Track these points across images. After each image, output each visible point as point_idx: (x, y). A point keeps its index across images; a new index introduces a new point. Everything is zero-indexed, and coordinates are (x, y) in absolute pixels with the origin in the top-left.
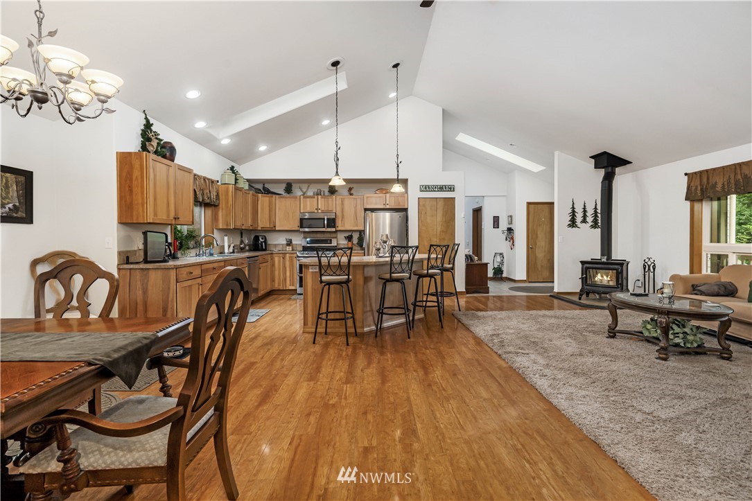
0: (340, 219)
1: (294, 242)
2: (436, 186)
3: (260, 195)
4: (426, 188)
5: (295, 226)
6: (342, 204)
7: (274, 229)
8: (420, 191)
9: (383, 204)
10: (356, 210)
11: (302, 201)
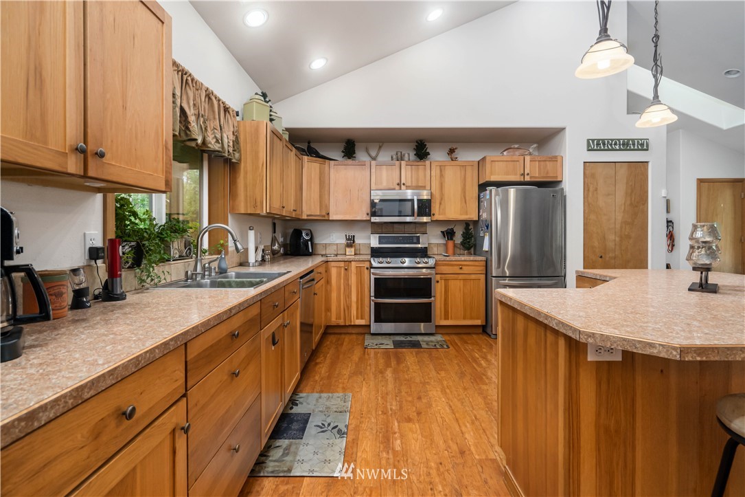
0: (438, 202)
1: (357, 241)
2: (616, 142)
3: (305, 158)
4: (597, 145)
5: (362, 214)
6: (442, 176)
7: (326, 218)
8: (589, 150)
9: (519, 173)
10: (465, 185)
11: (373, 170)
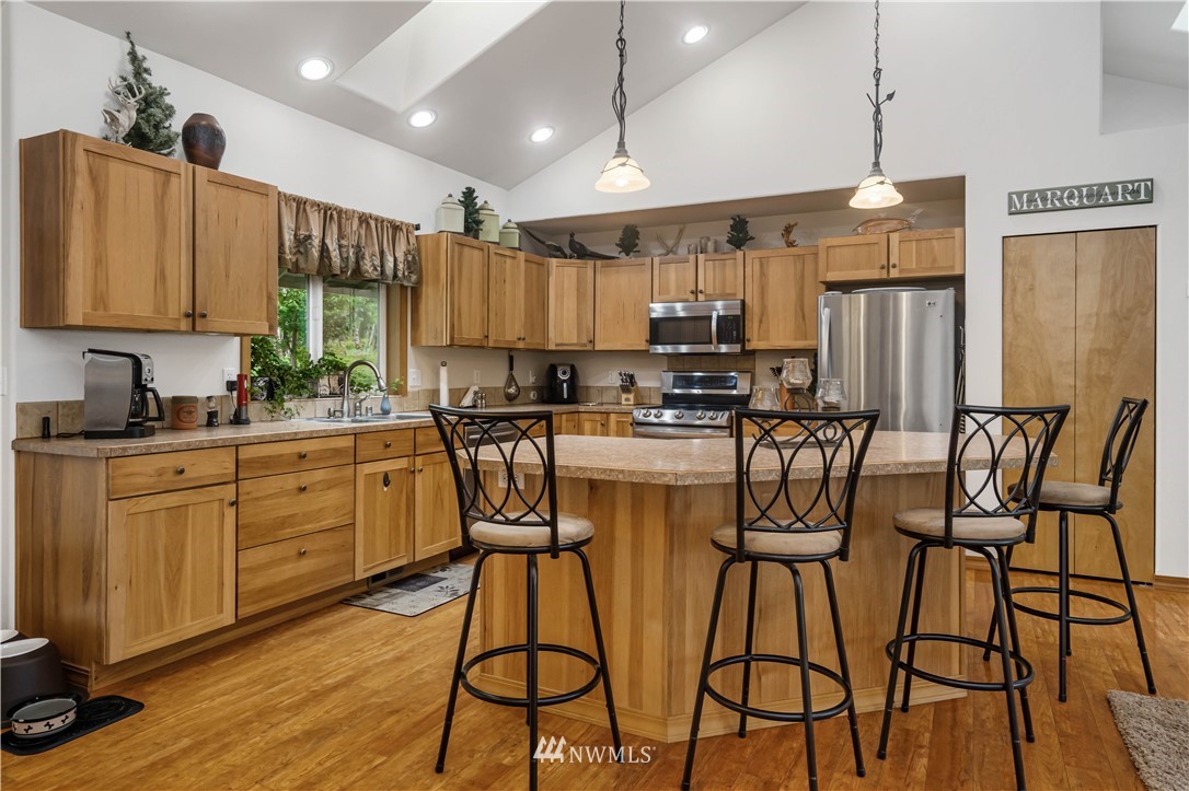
0: (756, 319)
1: (641, 383)
2: (1072, 192)
3: (554, 261)
5: (637, 339)
6: (763, 274)
7: (589, 347)
8: (1010, 214)
9: (878, 265)
10: (802, 288)
11: (656, 272)
